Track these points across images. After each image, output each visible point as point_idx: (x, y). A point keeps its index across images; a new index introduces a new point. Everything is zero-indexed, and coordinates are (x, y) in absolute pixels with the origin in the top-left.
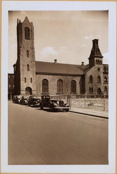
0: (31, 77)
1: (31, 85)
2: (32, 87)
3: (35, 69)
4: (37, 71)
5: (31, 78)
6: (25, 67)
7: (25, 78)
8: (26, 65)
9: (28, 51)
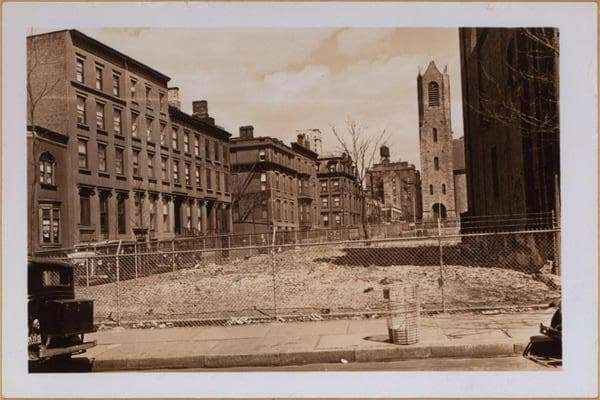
0: (444, 181)
1: (442, 200)
2: (445, 203)
3: (451, 164)
4: (457, 168)
5: (444, 185)
6: (430, 164)
7: (431, 186)
8: (433, 159)
9: (435, 130)
